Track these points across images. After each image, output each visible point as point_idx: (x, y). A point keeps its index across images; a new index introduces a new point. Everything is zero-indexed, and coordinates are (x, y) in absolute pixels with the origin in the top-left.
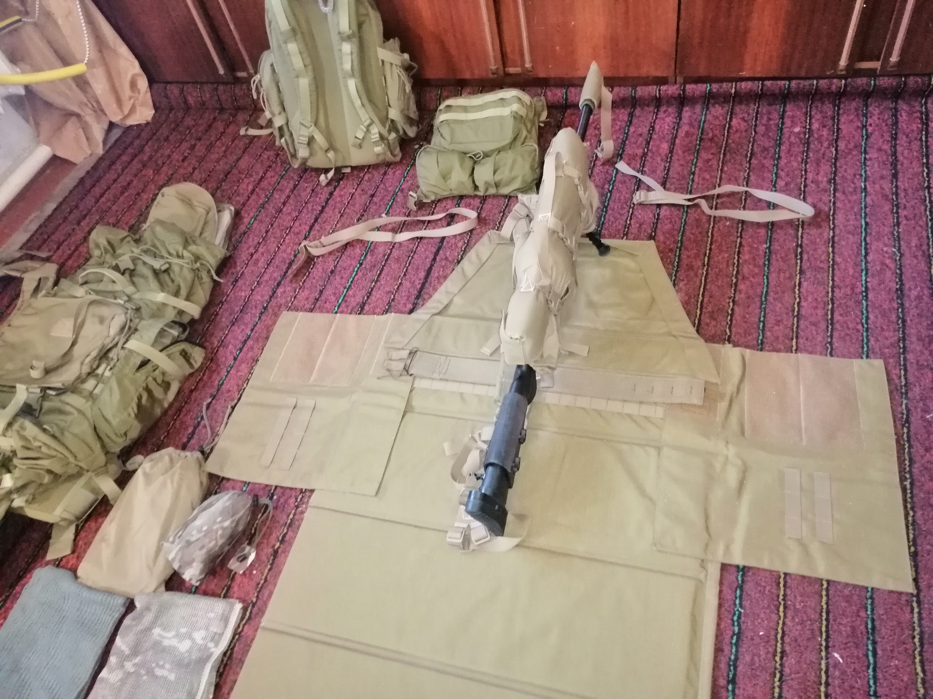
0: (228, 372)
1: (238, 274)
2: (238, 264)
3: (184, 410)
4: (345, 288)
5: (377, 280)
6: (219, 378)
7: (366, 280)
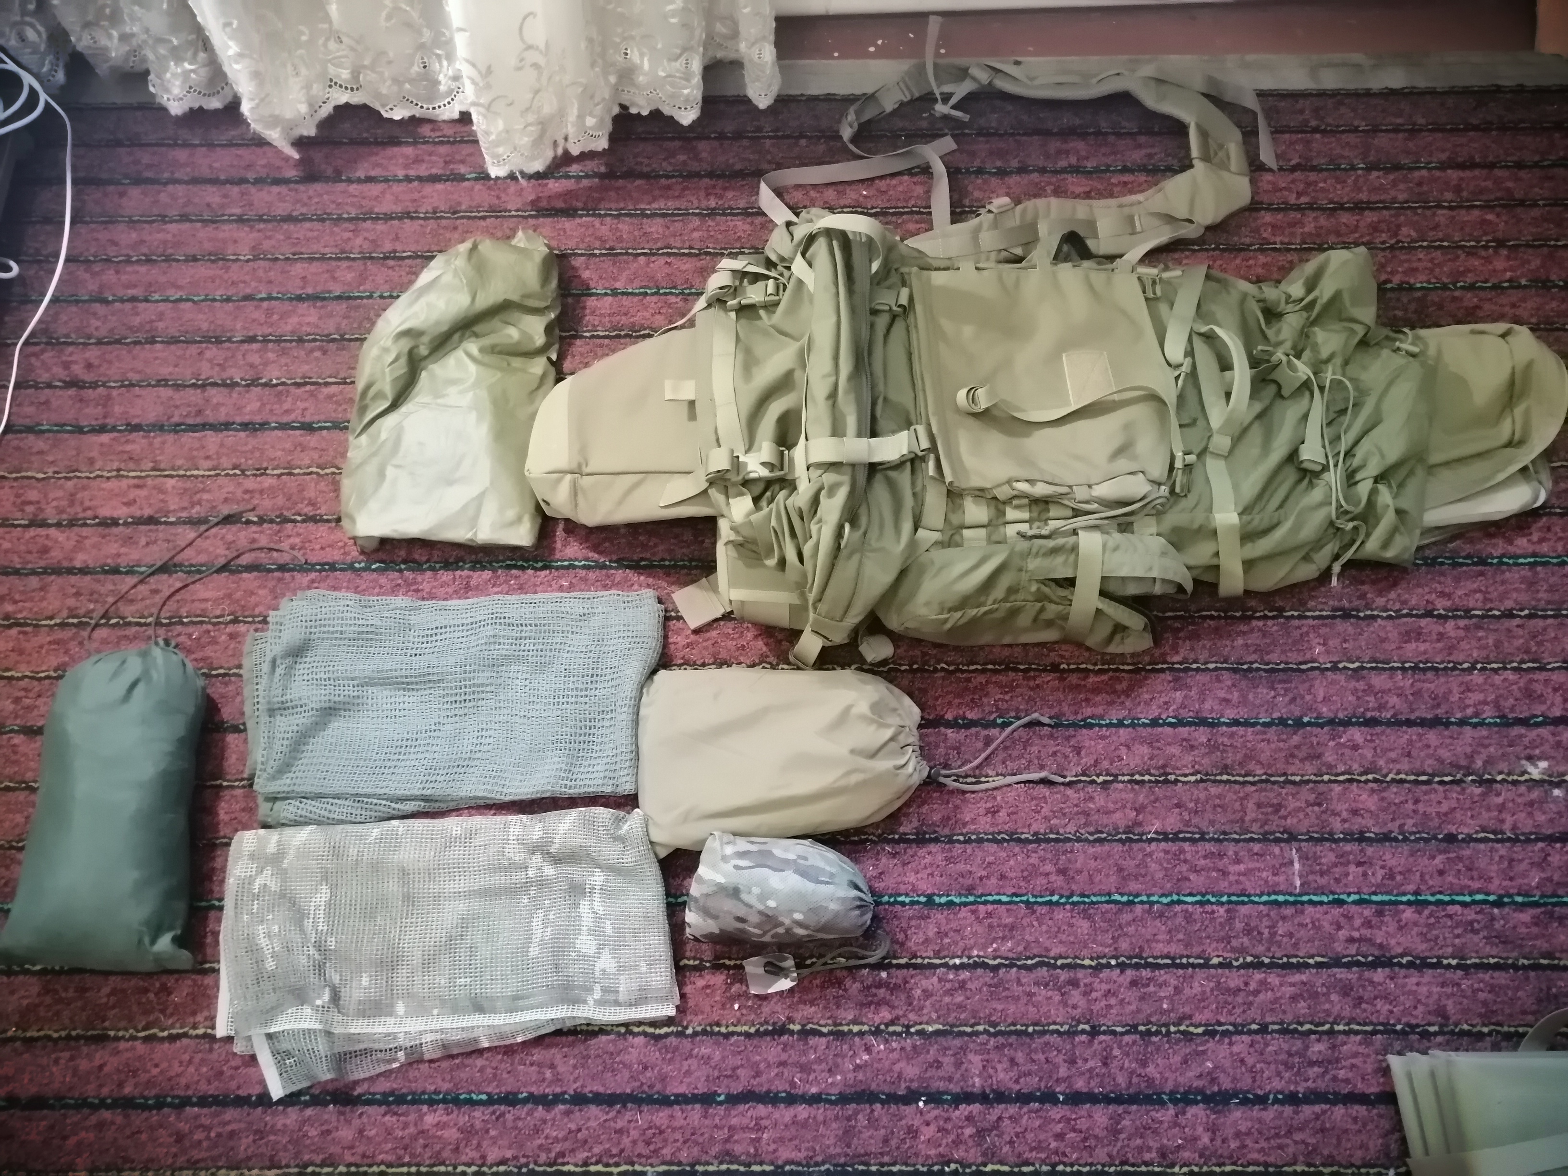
0: (1120, 724)
1: (1368, 607)
2: (1393, 595)
3: (1012, 674)
4: (1416, 893)
5: (1466, 968)
6: (1099, 710)
7: (1458, 936)
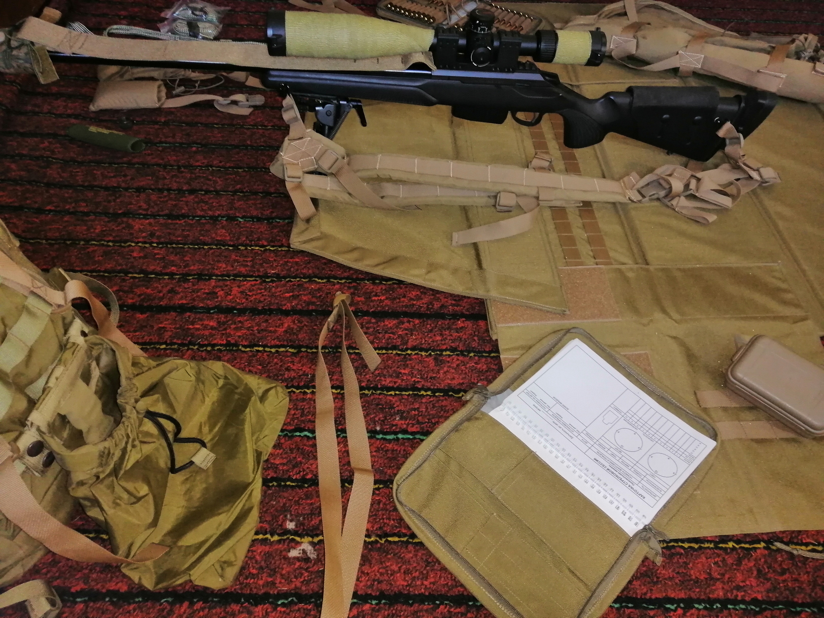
5: (414, 388)
7: (415, 409)
